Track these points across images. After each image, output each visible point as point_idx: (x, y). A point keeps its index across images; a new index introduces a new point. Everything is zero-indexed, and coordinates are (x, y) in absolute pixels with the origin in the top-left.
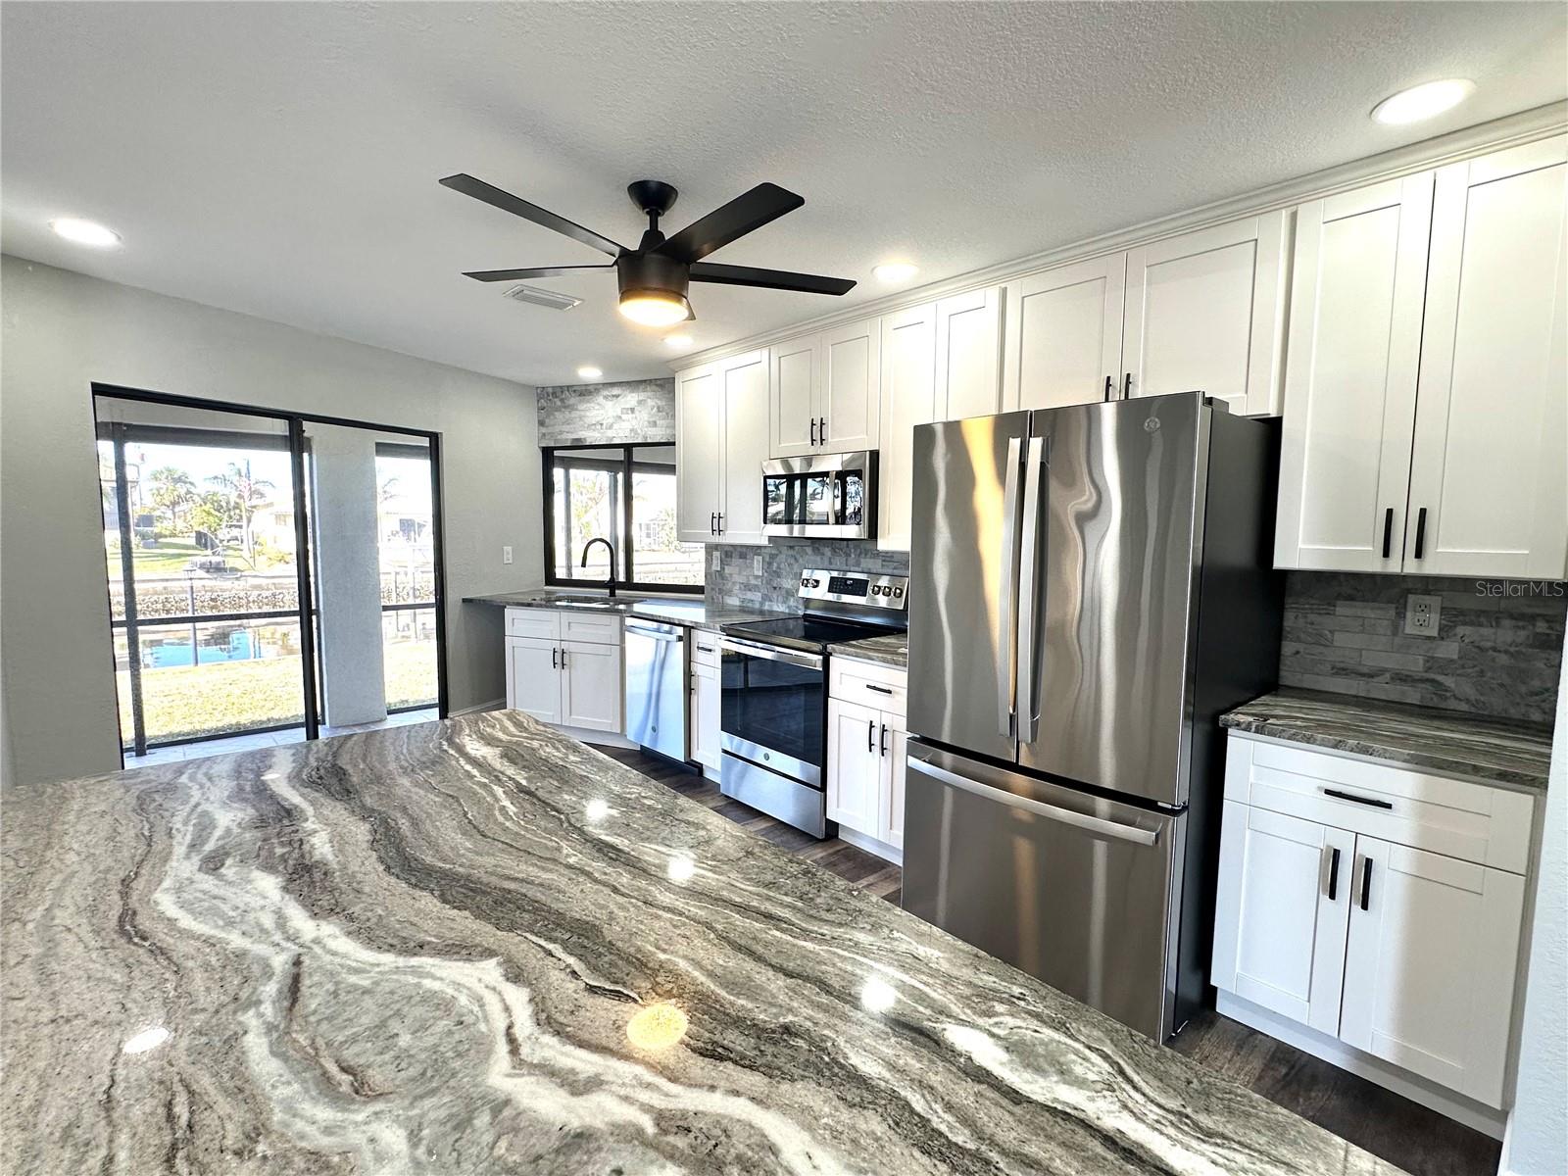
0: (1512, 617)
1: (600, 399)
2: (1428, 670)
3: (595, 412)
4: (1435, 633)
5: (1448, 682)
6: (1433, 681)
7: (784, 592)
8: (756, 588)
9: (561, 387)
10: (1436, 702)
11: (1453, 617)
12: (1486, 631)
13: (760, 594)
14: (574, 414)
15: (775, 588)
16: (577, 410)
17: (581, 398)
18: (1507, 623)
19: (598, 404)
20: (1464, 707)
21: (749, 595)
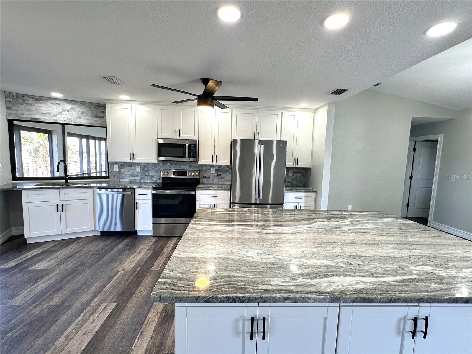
0: (300, 172)
1: (49, 104)
2: (291, 181)
3: (45, 108)
4: (292, 175)
5: (293, 182)
6: (292, 182)
7: (151, 176)
8: (137, 176)
9: (23, 95)
10: (292, 185)
11: (294, 173)
12: (297, 175)
13: (139, 177)
14: (31, 108)
15: (147, 175)
16: (34, 106)
17: (37, 101)
18: (299, 173)
19: (48, 105)
20: (295, 185)
21: (134, 178)
